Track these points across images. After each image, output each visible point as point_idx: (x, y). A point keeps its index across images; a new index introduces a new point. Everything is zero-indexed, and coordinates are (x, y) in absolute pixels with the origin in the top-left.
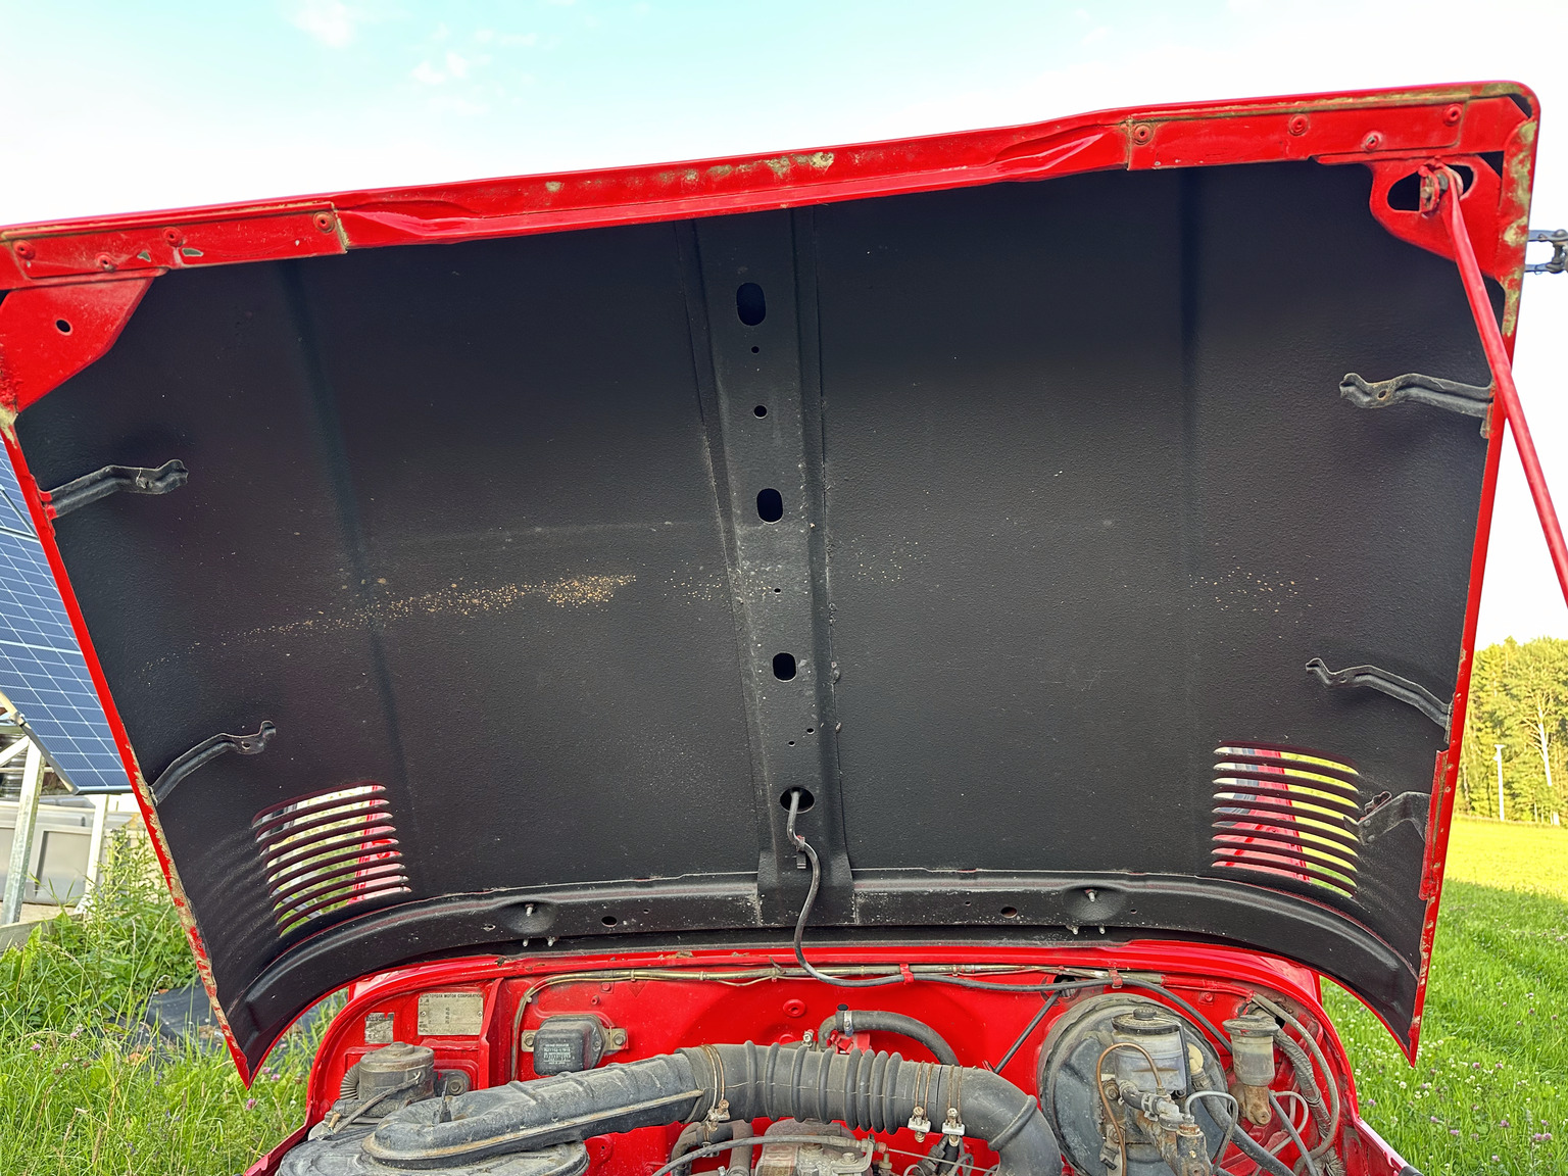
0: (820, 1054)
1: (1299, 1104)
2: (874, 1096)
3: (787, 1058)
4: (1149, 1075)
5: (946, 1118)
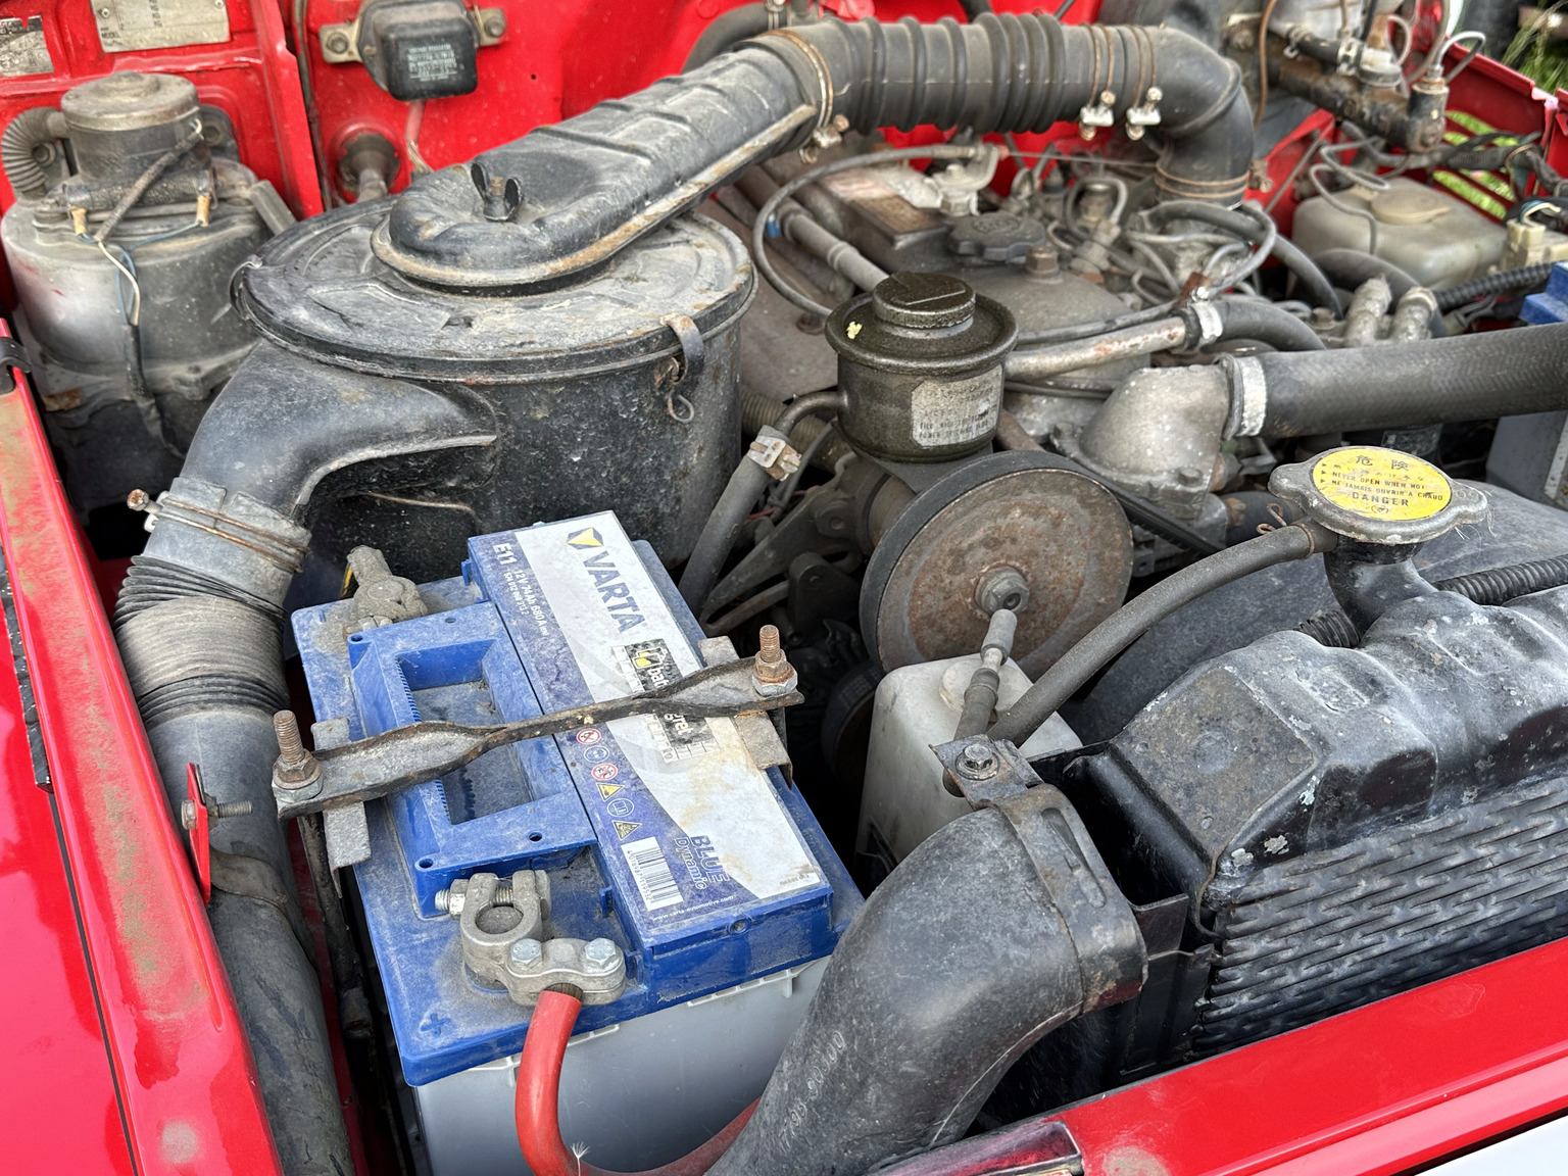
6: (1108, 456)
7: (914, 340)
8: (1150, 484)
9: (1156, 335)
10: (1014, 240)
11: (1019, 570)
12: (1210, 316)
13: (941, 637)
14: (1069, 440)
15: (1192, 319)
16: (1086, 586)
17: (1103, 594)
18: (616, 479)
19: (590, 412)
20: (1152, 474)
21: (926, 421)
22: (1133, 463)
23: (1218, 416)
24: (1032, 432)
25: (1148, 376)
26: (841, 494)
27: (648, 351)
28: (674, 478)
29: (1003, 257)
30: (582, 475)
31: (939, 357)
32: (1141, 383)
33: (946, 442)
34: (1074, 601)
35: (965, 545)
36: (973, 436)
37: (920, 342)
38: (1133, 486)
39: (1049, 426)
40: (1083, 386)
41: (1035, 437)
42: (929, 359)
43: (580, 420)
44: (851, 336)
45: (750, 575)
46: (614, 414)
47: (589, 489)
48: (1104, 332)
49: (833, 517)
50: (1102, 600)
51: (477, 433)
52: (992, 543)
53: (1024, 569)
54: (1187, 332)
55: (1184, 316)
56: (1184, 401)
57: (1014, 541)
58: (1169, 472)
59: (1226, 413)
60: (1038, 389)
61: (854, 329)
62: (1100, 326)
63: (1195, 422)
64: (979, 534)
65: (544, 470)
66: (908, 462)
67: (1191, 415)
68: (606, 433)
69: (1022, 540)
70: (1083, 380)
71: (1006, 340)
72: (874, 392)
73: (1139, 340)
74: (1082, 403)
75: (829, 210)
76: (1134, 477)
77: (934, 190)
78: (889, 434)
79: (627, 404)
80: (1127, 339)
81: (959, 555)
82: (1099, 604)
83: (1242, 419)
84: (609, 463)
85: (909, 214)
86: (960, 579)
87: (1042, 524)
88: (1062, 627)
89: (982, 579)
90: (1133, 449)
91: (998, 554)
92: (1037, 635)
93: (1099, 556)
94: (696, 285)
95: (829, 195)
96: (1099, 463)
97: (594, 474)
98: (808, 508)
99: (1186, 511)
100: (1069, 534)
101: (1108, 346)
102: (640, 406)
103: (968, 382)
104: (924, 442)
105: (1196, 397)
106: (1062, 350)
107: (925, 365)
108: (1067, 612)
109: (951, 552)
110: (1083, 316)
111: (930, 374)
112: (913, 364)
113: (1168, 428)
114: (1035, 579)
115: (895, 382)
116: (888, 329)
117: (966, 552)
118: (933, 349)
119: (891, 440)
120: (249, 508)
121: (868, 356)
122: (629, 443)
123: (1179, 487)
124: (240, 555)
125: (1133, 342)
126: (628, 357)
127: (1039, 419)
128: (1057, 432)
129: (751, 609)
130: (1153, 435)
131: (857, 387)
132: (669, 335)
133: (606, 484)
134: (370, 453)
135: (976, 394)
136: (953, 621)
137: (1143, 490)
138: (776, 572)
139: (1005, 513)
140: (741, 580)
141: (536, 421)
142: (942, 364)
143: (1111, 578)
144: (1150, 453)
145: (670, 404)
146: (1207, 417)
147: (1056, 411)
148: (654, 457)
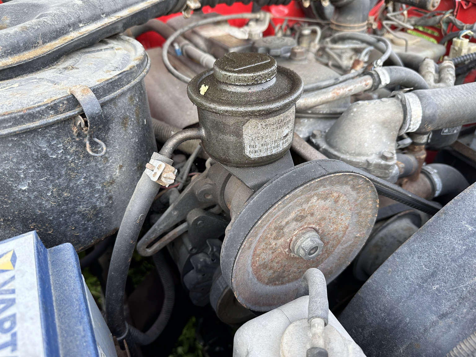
6: (343, 147)
7: (241, 93)
8: (367, 161)
9: (359, 85)
10: (283, 46)
11: (315, 230)
12: (384, 74)
13: (272, 271)
14: (320, 139)
15: (376, 76)
16: (350, 228)
17: (359, 232)
18: (59, 195)
19: (25, 158)
20: (367, 155)
21: (252, 144)
22: (357, 151)
23: (398, 124)
24: (301, 136)
25: (362, 105)
26: (209, 181)
27: (57, 113)
28: (103, 187)
29: (279, 53)
30: (32, 198)
31: (258, 103)
32: (359, 109)
33: (265, 155)
34: (343, 237)
35: (284, 223)
36: (280, 149)
37: (245, 94)
38: (358, 163)
39: (309, 133)
40: (325, 112)
41: (303, 138)
42: (252, 105)
43: (19, 163)
44: (202, 93)
45: (165, 224)
46: (45, 156)
47: (40, 204)
48: (334, 84)
49: (205, 193)
50: (358, 235)
52: (300, 218)
53: (317, 228)
54: (374, 83)
55: (371, 75)
56: (382, 117)
57: (312, 215)
58: (376, 154)
59: (401, 122)
60: (303, 115)
61: (204, 89)
62: (332, 81)
63: (387, 127)
64: (292, 215)
66: (243, 167)
67: (384, 124)
68: (42, 169)
69: (317, 214)
70: (325, 110)
71: (298, 89)
72: (219, 127)
73: (352, 87)
74: (323, 120)
75: (201, 43)
76: (358, 157)
77: (244, 32)
78: (231, 152)
79: (54, 150)
80: (347, 87)
81: (280, 229)
82: (356, 237)
83: (410, 124)
84: (51, 187)
85: (234, 40)
86: (281, 241)
87: (328, 203)
88: (336, 250)
89: (294, 238)
90: (357, 143)
91: (303, 223)
92: (323, 257)
93: (359, 214)
94: (105, 68)
95: (200, 36)
96: (339, 151)
97: (41, 194)
98: (192, 188)
99: (386, 174)
100: (343, 205)
101: (338, 91)
102: (65, 149)
103: (277, 118)
104: (252, 156)
105: (388, 114)
106: (316, 95)
107: (250, 109)
108: (339, 242)
109: (276, 228)
110: (321, 78)
111: (253, 115)
112: (242, 109)
113: (374, 131)
114: (323, 231)
115: (231, 121)
116: (224, 87)
117: (284, 227)
118: (254, 98)
119: (232, 155)
121: (212, 106)
122: (63, 172)
123: (383, 162)
125: (349, 88)
126: (41, 118)
127: (303, 129)
128: (314, 136)
129: (169, 238)
130: (368, 136)
131: (209, 125)
132: (73, 101)
133: (53, 199)
135: (281, 125)
136: (278, 263)
137: (364, 164)
138: (180, 220)
139: (308, 200)
140: (161, 227)
142: (261, 108)
143: (364, 224)
144: (366, 145)
145: (88, 145)
146: (393, 125)
147: (311, 125)
148: (85, 178)
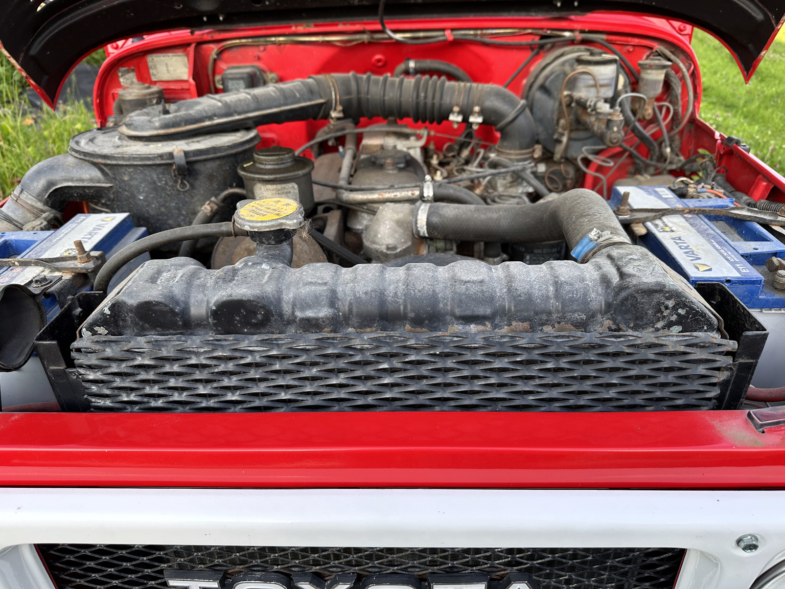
0: (397, 80)
1: (668, 110)
2: (429, 101)
3: (377, 82)
4: (593, 90)
5: (471, 113)
9: (406, 193)
12: (428, 187)
18: (159, 209)
19: (145, 180)
22: (373, 240)
27: (162, 159)
30: (145, 205)
43: (141, 183)
44: (245, 166)
46: (154, 183)
47: (148, 211)
48: (387, 189)
51: (107, 183)
54: (418, 194)
55: (420, 187)
56: (396, 217)
58: (385, 245)
62: (387, 187)
65: (130, 200)
67: (399, 223)
68: (152, 190)
73: (398, 194)
79: (160, 181)
83: (417, 227)
84: (155, 202)
97: (148, 205)
101: (384, 194)
102: (166, 182)
105: (401, 216)
113: (388, 227)
120: (27, 196)
122: (163, 195)
123: (385, 251)
124: (21, 211)
125: (395, 194)
130: (383, 229)
132: (171, 156)
133: (155, 210)
134: (70, 184)
141: (124, 181)
145: (179, 183)
148: (176, 203)
